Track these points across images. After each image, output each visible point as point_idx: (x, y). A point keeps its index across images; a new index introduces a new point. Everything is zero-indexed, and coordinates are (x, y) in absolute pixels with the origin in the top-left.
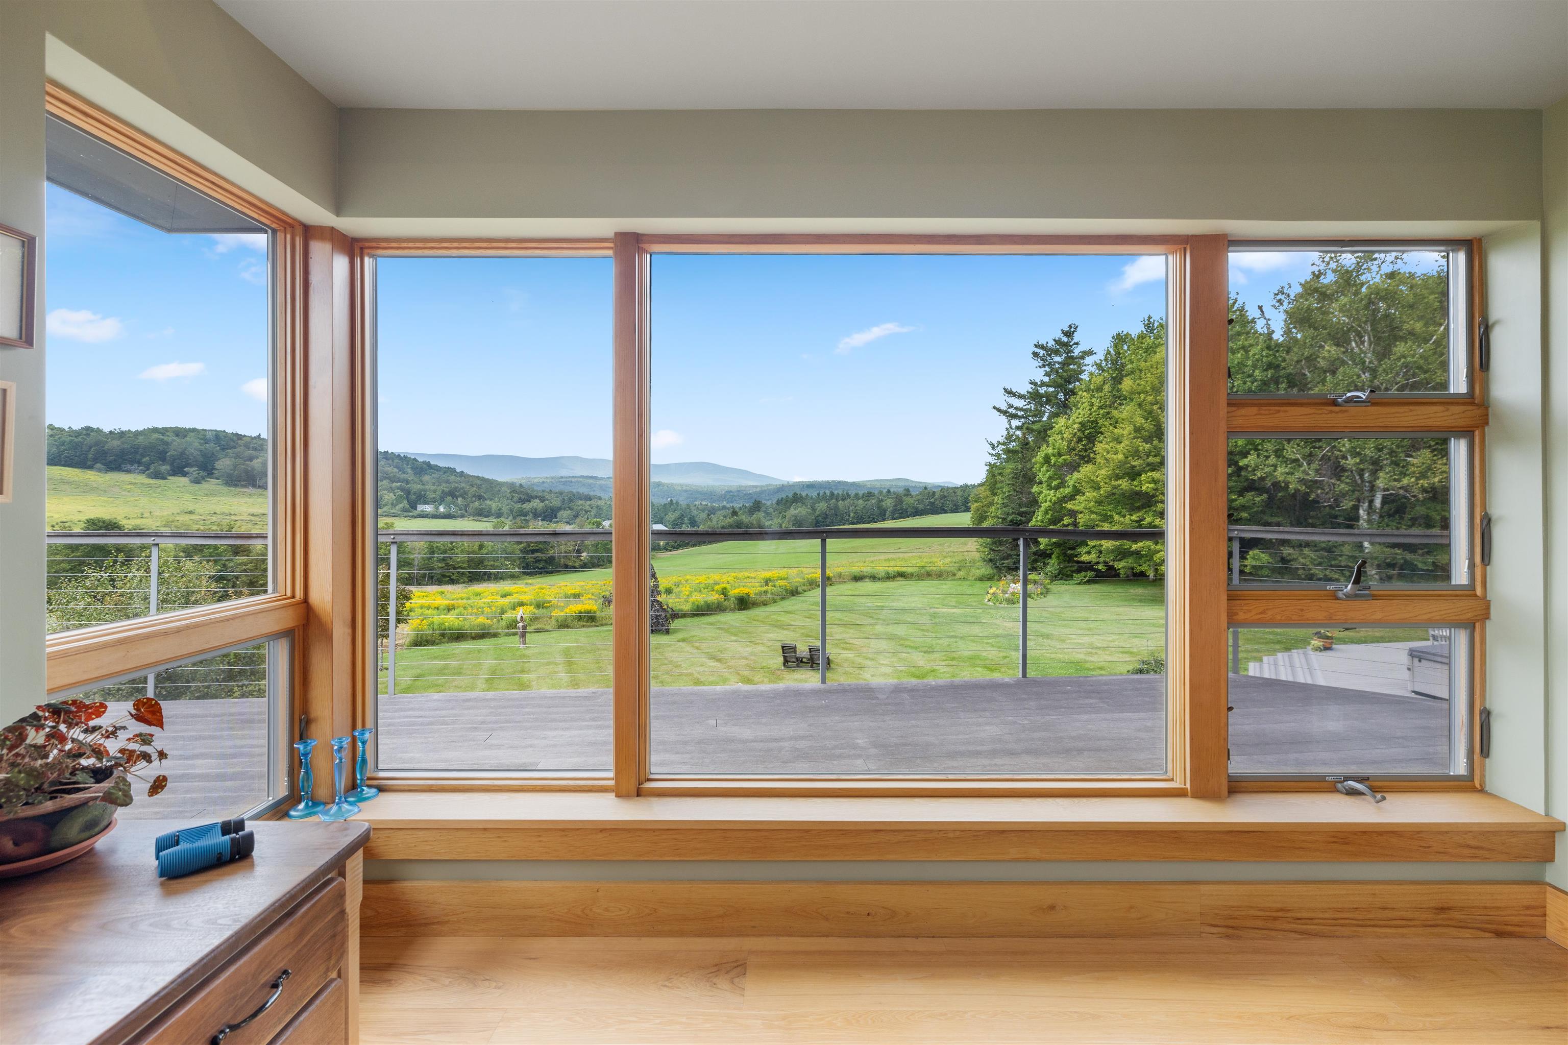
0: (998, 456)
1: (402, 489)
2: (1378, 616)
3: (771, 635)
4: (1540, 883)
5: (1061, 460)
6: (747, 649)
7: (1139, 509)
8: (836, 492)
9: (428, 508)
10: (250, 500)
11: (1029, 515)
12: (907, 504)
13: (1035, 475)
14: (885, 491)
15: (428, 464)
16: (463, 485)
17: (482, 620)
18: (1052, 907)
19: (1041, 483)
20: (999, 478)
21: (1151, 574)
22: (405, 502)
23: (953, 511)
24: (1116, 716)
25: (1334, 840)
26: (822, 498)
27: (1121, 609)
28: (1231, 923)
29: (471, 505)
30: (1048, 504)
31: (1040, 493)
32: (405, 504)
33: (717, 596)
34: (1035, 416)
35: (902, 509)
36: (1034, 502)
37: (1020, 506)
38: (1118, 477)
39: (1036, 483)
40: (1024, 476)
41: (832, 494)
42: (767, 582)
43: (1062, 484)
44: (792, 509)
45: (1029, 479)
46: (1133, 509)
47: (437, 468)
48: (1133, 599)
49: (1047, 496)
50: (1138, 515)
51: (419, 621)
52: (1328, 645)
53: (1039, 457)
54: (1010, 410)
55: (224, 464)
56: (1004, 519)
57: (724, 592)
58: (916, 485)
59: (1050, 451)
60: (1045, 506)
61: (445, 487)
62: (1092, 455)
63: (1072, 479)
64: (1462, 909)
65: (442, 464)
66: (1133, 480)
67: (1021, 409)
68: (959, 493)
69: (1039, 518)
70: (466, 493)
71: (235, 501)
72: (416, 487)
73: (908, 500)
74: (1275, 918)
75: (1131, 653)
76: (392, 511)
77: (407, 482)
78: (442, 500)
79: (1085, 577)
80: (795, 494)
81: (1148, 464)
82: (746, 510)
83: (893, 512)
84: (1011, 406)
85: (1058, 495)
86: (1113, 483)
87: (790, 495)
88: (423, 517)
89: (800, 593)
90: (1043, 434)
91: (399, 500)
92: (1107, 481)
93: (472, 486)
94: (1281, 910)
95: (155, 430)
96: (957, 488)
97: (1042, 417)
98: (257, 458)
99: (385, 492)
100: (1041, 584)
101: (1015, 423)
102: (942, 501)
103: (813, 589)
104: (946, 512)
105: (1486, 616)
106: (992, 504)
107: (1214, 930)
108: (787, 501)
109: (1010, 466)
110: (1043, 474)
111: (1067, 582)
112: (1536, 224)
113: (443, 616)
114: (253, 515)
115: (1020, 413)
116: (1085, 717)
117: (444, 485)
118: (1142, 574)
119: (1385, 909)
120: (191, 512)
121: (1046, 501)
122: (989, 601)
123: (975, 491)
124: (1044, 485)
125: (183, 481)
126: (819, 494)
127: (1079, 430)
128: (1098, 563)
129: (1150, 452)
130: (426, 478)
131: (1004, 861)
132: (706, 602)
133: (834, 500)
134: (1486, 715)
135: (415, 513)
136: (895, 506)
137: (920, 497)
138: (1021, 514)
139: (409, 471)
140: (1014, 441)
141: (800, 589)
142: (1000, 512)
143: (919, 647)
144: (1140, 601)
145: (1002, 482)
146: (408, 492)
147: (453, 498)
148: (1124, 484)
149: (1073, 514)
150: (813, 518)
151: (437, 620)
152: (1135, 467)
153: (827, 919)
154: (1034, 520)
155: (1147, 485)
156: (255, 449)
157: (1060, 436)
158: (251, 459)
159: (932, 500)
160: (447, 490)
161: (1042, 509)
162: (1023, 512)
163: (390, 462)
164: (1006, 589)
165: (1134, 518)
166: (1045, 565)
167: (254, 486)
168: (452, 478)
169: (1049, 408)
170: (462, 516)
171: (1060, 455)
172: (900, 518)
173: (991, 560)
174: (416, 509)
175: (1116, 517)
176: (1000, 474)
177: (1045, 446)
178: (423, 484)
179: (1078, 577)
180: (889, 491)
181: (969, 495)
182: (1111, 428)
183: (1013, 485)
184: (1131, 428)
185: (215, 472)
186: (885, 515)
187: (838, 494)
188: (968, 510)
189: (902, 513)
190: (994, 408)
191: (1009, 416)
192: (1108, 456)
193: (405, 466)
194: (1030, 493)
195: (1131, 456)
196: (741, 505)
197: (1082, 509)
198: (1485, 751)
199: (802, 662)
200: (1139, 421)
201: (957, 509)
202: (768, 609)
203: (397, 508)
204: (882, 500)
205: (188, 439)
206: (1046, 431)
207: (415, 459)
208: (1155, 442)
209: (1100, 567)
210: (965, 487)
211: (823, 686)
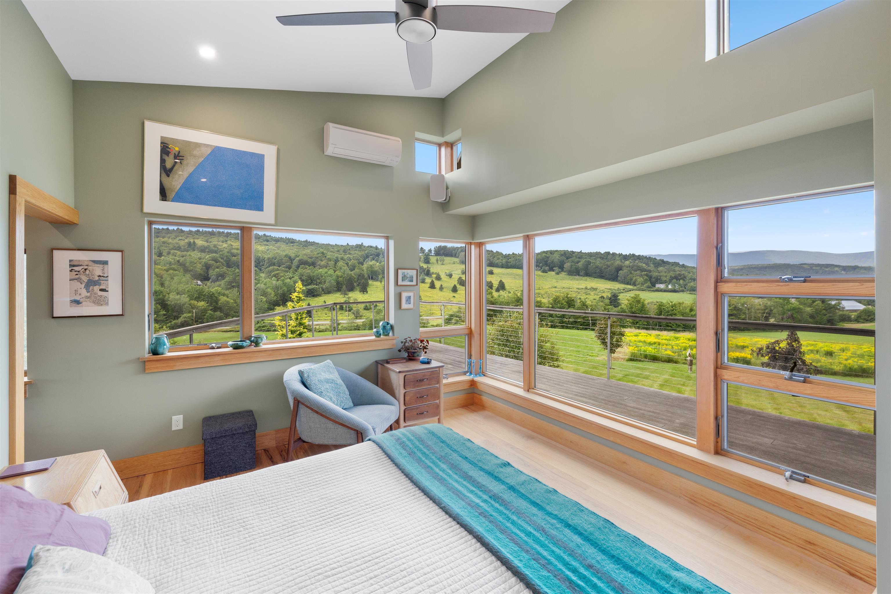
1: (646, 275)
2: (809, 392)
9: (662, 286)
10: (577, 282)
15: (663, 261)
16: (683, 272)
17: (669, 352)
22: (649, 282)
25: (744, 483)
28: (693, 498)
29: (689, 284)
32: (649, 284)
47: (668, 263)
51: (633, 348)
55: (567, 265)
61: (672, 274)
64: (823, 548)
65: (671, 260)
70: (685, 277)
71: (571, 282)
72: (655, 274)
74: (714, 505)
76: (642, 288)
77: (650, 271)
78: (670, 281)
88: (658, 291)
91: (645, 281)
93: (689, 273)
94: (717, 503)
95: (544, 252)
98: (580, 262)
99: (638, 277)
107: (686, 498)
113: (647, 347)
114: (578, 289)
117: (672, 273)
119: (773, 527)
120: (555, 287)
125: (553, 273)
130: (661, 269)
135: (654, 289)
139: (652, 265)
146: (651, 277)
147: (677, 280)
151: (643, 348)
156: (579, 258)
158: (578, 262)
160: (673, 275)
163: (641, 260)
167: (579, 275)
168: (677, 269)
170: (683, 291)
174: (655, 287)
178: (659, 273)
185: (564, 269)
193: (649, 262)
203: (645, 286)
205: (555, 255)
207: (655, 259)
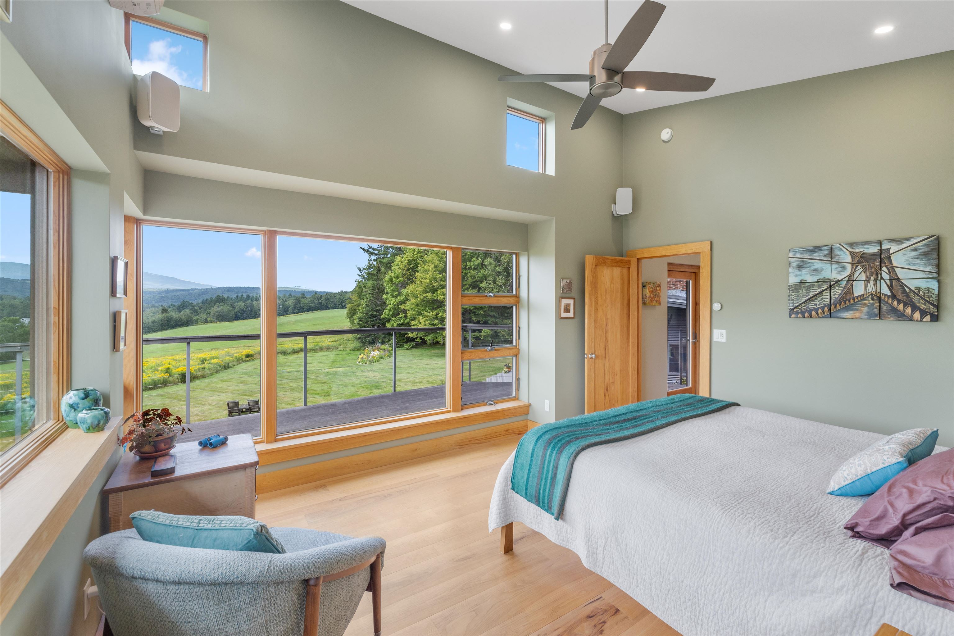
0: (363, 276)
2: (496, 355)
3: (213, 398)
4: (526, 420)
5: (399, 280)
6: (197, 409)
7: (436, 309)
8: (251, 295)
11: (381, 311)
12: (303, 303)
13: (384, 288)
14: (287, 296)
18: (416, 450)
19: (387, 293)
20: (364, 289)
21: (441, 342)
23: (334, 308)
24: (430, 401)
26: (240, 299)
27: (428, 361)
28: (461, 444)
30: (391, 306)
31: (387, 299)
33: (163, 374)
34: (384, 254)
35: (300, 307)
36: (384, 304)
37: (376, 306)
38: (426, 292)
39: (385, 293)
40: (378, 289)
41: (248, 297)
42: (203, 361)
43: (399, 294)
44: (216, 307)
45: (379, 290)
46: (433, 309)
48: (433, 356)
49: (391, 301)
50: (435, 312)
52: (509, 370)
53: (387, 277)
54: (370, 250)
56: (367, 314)
57: (168, 371)
58: (310, 292)
59: (393, 275)
60: (390, 306)
62: (414, 279)
63: (405, 291)
64: (511, 429)
66: (434, 293)
67: (376, 250)
68: (338, 297)
69: (387, 313)
73: (304, 301)
74: (471, 441)
75: (433, 383)
79: (410, 345)
80: (219, 296)
81: (441, 285)
82: (175, 308)
83: (294, 309)
84: (370, 247)
85: (397, 301)
86: (424, 295)
87: (214, 297)
89: (230, 367)
90: (389, 265)
92: (421, 293)
94: (473, 438)
96: (336, 293)
97: (387, 255)
100: (388, 351)
101: (373, 257)
102: (327, 302)
103: (240, 363)
104: (329, 309)
105: (519, 353)
106: (360, 305)
107: (457, 447)
108: (211, 301)
109: (370, 283)
110: (389, 288)
111: (401, 349)
112: (527, 253)
115: (376, 252)
116: (419, 403)
118: (438, 343)
119: (495, 433)
121: (390, 304)
122: (359, 362)
123: (347, 296)
124: (389, 295)
126: (237, 297)
127: (408, 264)
128: (416, 338)
129: (441, 279)
131: (404, 438)
132: (153, 380)
133: (249, 301)
134: (519, 379)
136: (295, 305)
137: (312, 299)
138: (376, 311)
140: (372, 268)
141: (230, 365)
142: (364, 309)
143: (320, 394)
144: (437, 356)
145: (366, 292)
148: (429, 295)
149: (404, 311)
150: (234, 313)
152: (435, 286)
153: (349, 468)
154: (384, 314)
155: (440, 296)
157: (398, 267)
159: (320, 301)
161: (388, 308)
162: (378, 310)
164: (369, 355)
165: (434, 313)
166: (390, 340)
169: (391, 250)
171: (398, 278)
172: (299, 312)
173: (359, 338)
175: (425, 313)
176: (365, 287)
177: (390, 271)
179: (407, 345)
180: (290, 295)
181: (344, 298)
182: (423, 266)
183: (372, 294)
184: (433, 266)
186: (288, 311)
187: (253, 297)
188: (344, 307)
189: (299, 310)
190: (361, 248)
191: (370, 253)
192: (422, 280)
194: (381, 299)
195: (433, 280)
196: (170, 304)
197: (408, 309)
198: (519, 389)
199: (242, 412)
200: (437, 262)
201: (336, 307)
202: (207, 380)
204: (286, 301)
206: (390, 263)
208: (444, 274)
209: (418, 340)
210: (341, 293)
211: (306, 407)
